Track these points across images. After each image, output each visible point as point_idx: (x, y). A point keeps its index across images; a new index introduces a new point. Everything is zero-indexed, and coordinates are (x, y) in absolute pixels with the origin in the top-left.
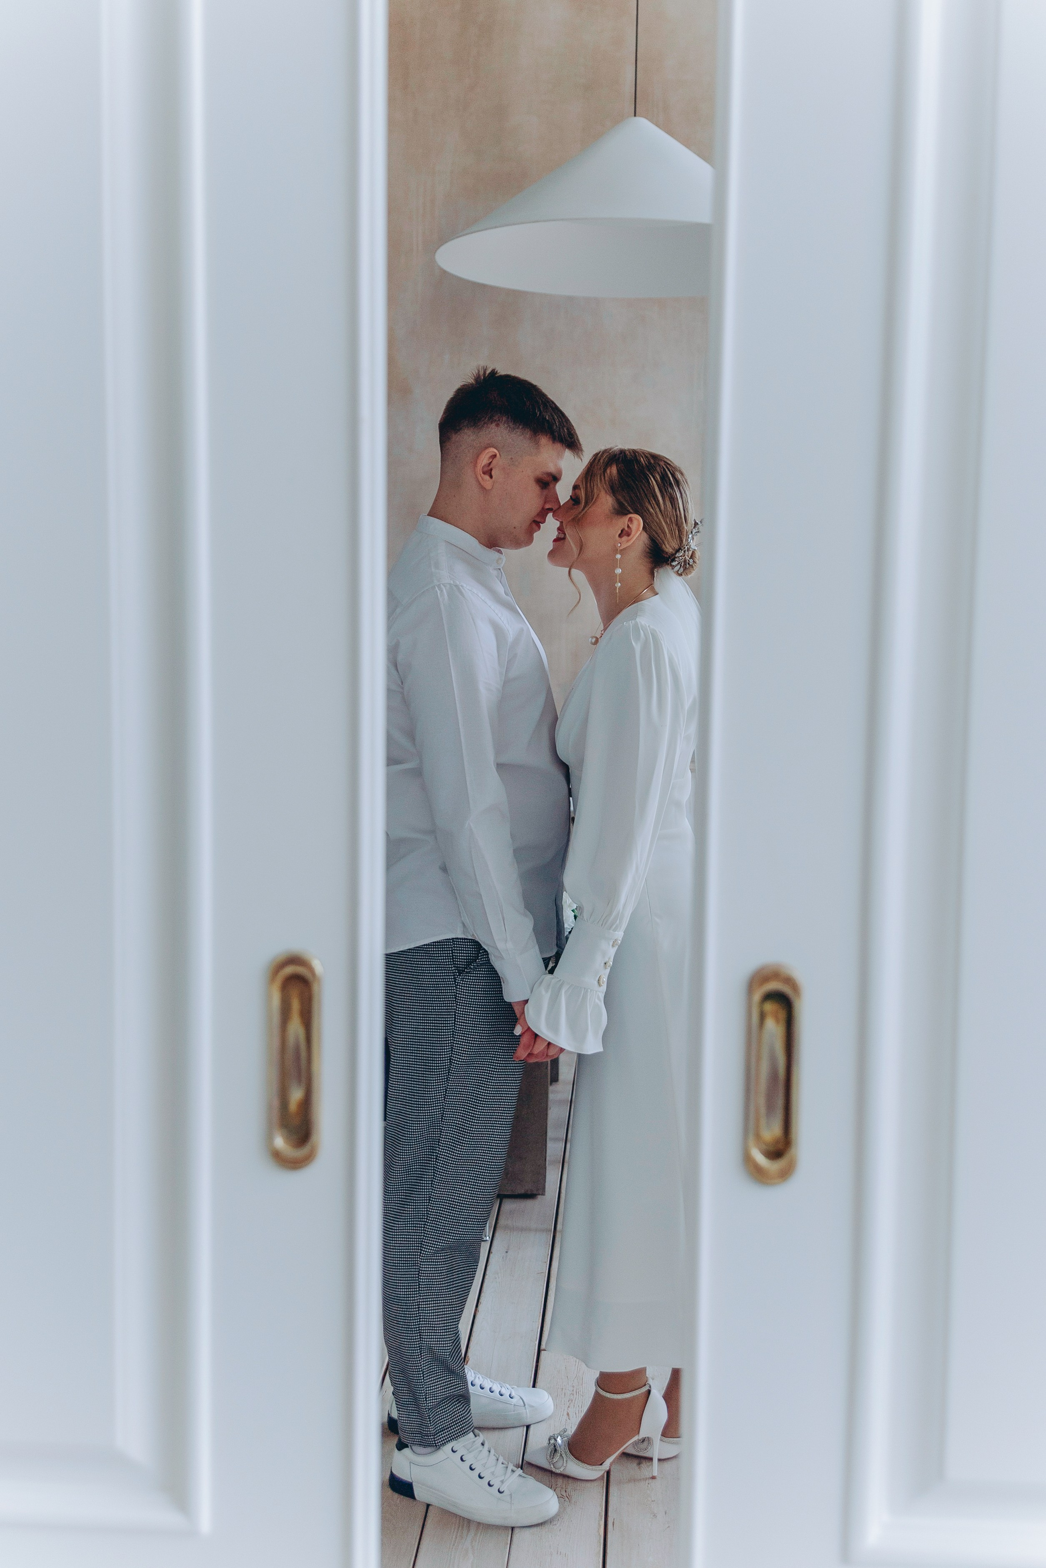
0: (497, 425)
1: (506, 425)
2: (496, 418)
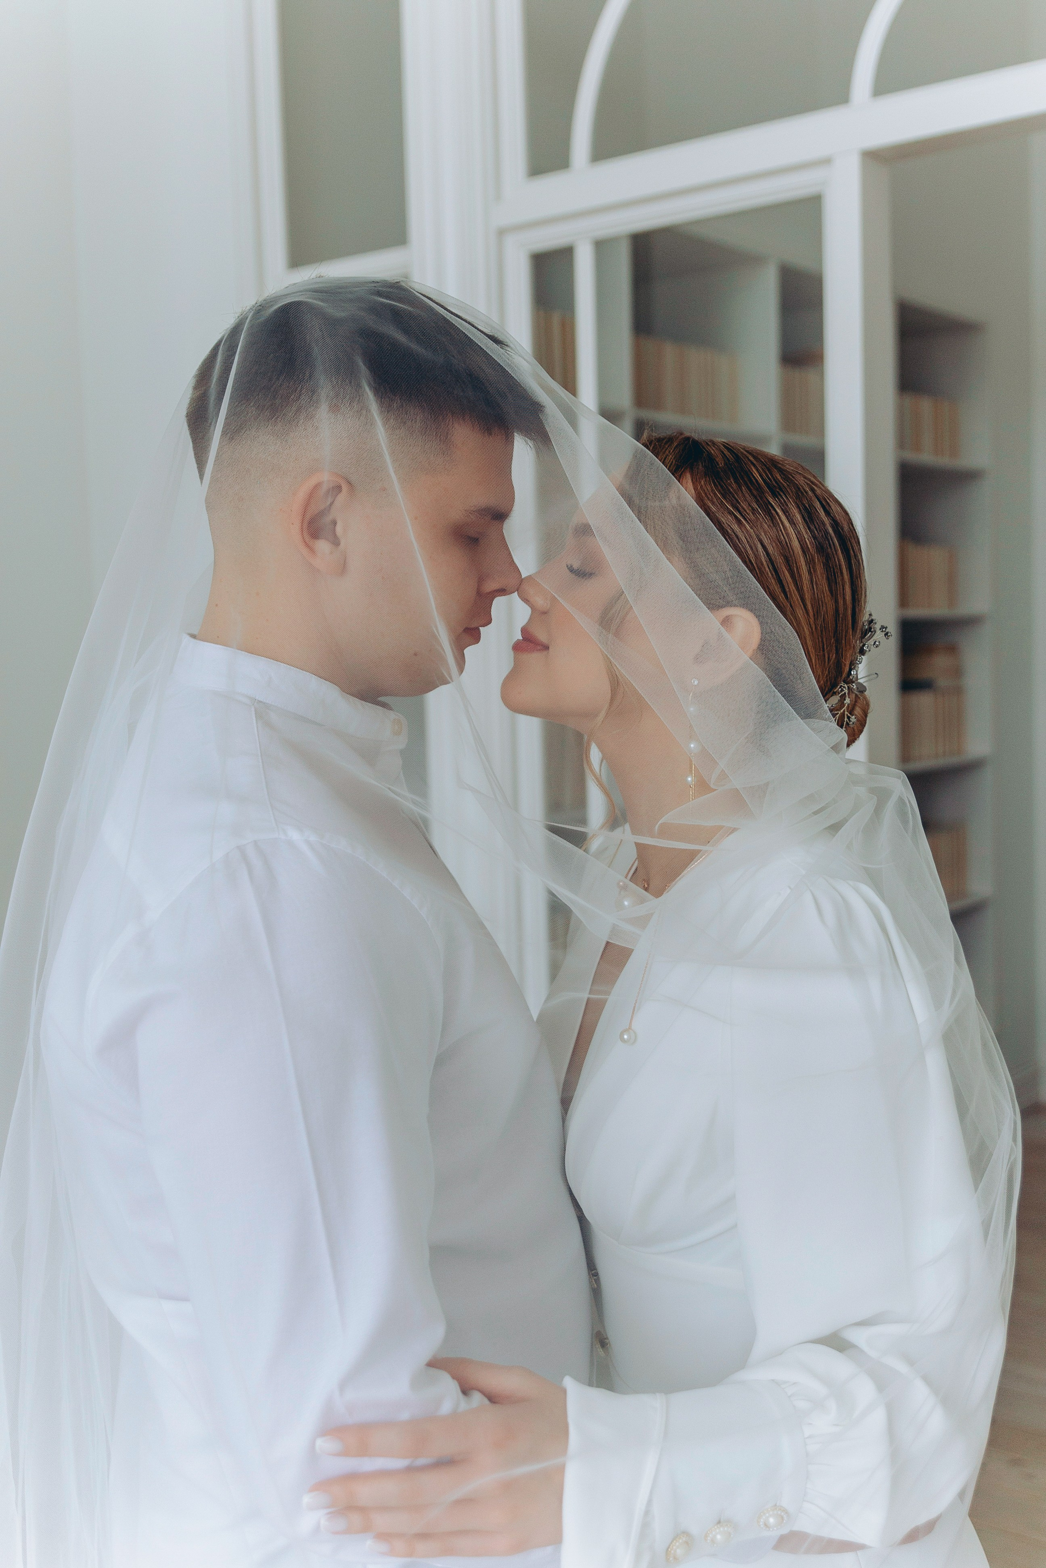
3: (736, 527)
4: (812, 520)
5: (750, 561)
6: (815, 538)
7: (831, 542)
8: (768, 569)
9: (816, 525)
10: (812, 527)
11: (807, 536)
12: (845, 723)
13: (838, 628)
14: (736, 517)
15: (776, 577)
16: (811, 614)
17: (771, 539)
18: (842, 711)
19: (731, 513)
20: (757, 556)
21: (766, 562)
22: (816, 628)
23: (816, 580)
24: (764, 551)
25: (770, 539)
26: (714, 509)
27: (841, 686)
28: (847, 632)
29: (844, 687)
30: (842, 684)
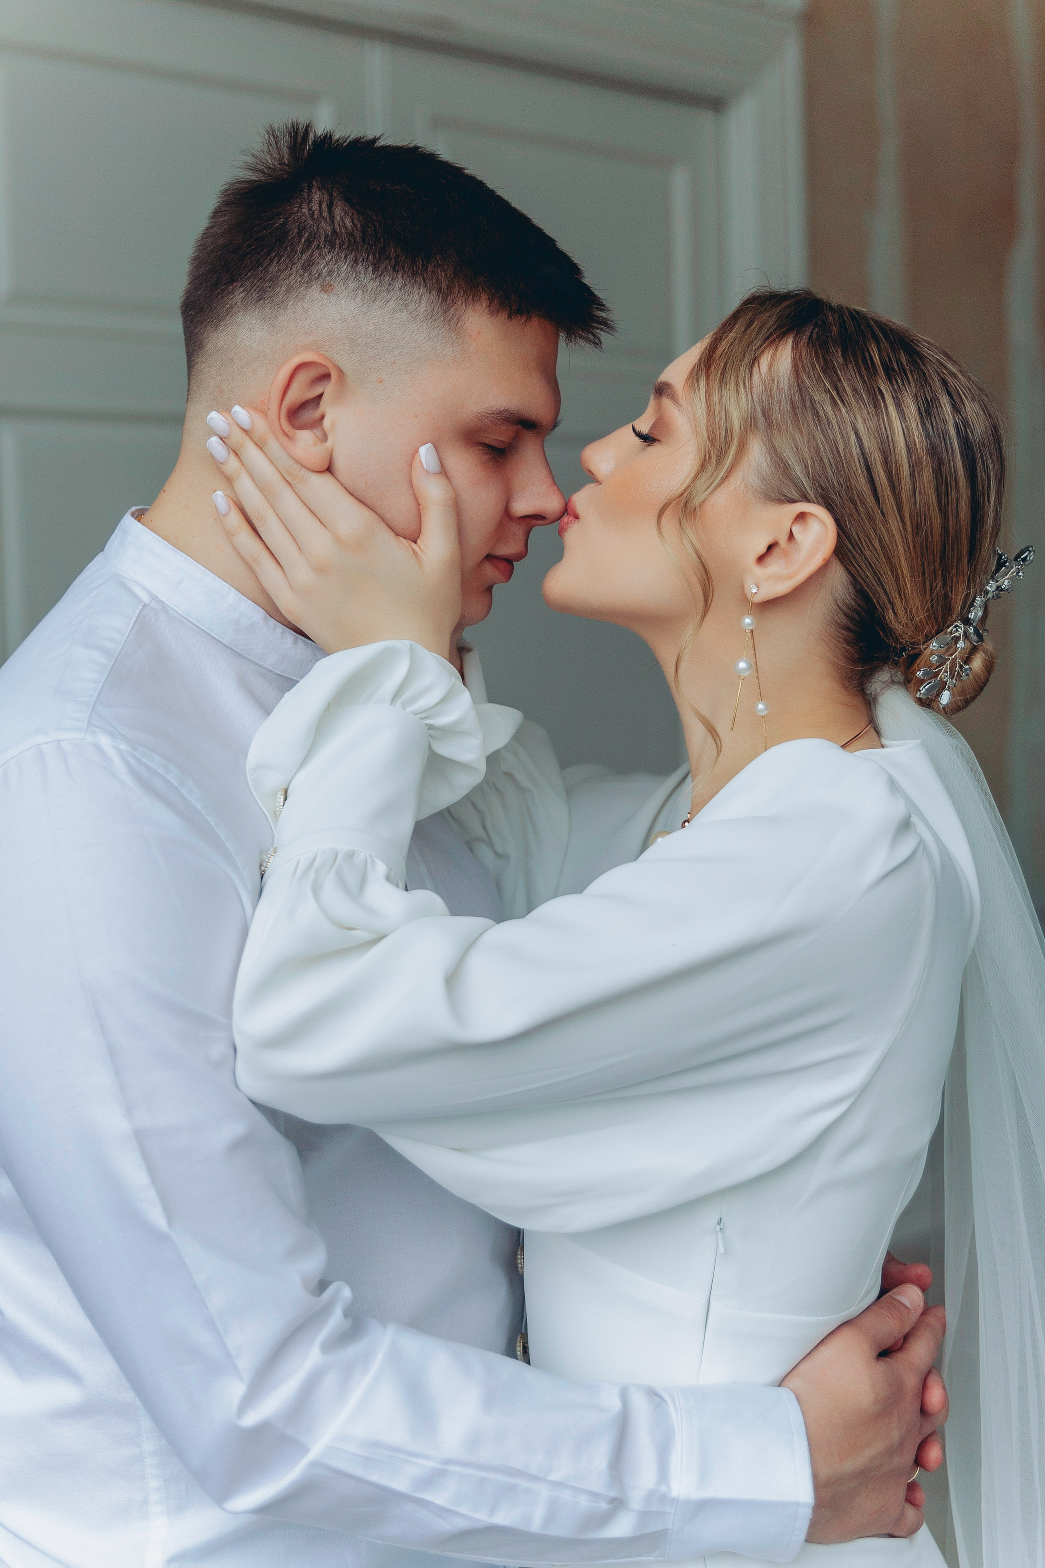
0: (326, 289)
1: (352, 285)
2: (322, 266)
3: (829, 409)
4: (929, 413)
5: (839, 452)
6: (928, 436)
7: (948, 443)
8: (858, 465)
9: (934, 423)
10: (929, 425)
11: (917, 434)
12: (956, 673)
13: (947, 553)
14: (832, 398)
15: (867, 476)
16: (909, 529)
17: (870, 430)
18: (953, 656)
19: (827, 391)
20: (847, 446)
21: (857, 455)
22: (914, 547)
23: (920, 488)
24: (858, 441)
25: (868, 429)
26: (808, 384)
27: (957, 626)
28: (959, 560)
29: (959, 627)
30: (959, 623)
